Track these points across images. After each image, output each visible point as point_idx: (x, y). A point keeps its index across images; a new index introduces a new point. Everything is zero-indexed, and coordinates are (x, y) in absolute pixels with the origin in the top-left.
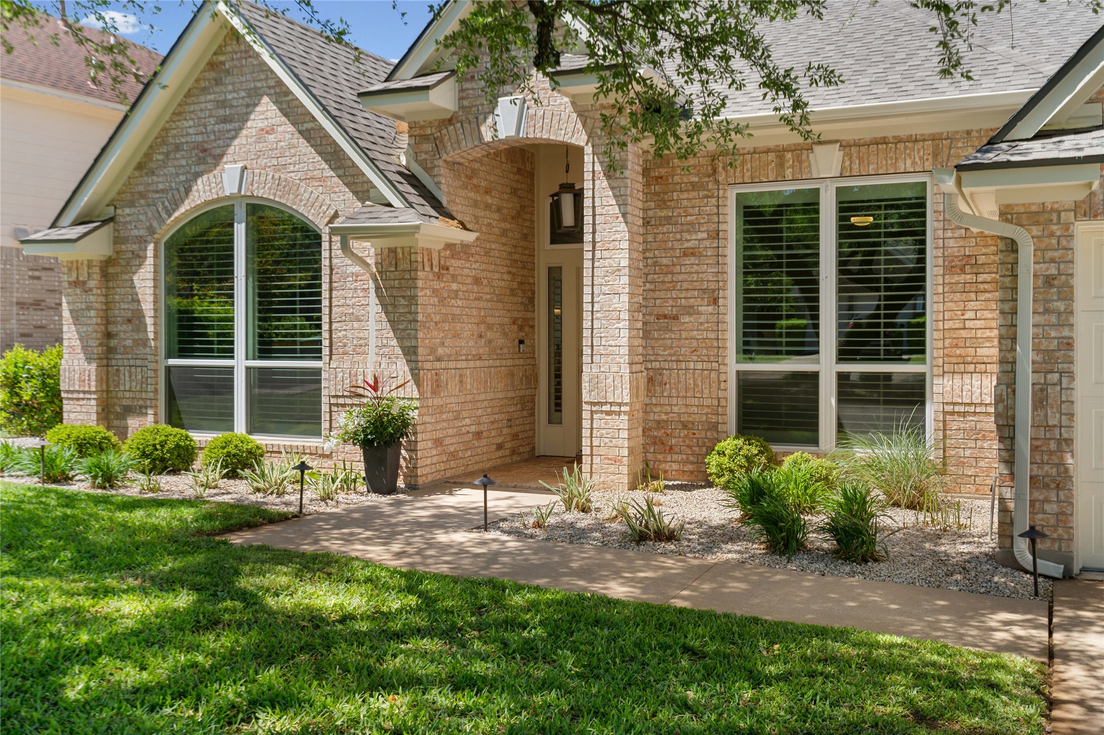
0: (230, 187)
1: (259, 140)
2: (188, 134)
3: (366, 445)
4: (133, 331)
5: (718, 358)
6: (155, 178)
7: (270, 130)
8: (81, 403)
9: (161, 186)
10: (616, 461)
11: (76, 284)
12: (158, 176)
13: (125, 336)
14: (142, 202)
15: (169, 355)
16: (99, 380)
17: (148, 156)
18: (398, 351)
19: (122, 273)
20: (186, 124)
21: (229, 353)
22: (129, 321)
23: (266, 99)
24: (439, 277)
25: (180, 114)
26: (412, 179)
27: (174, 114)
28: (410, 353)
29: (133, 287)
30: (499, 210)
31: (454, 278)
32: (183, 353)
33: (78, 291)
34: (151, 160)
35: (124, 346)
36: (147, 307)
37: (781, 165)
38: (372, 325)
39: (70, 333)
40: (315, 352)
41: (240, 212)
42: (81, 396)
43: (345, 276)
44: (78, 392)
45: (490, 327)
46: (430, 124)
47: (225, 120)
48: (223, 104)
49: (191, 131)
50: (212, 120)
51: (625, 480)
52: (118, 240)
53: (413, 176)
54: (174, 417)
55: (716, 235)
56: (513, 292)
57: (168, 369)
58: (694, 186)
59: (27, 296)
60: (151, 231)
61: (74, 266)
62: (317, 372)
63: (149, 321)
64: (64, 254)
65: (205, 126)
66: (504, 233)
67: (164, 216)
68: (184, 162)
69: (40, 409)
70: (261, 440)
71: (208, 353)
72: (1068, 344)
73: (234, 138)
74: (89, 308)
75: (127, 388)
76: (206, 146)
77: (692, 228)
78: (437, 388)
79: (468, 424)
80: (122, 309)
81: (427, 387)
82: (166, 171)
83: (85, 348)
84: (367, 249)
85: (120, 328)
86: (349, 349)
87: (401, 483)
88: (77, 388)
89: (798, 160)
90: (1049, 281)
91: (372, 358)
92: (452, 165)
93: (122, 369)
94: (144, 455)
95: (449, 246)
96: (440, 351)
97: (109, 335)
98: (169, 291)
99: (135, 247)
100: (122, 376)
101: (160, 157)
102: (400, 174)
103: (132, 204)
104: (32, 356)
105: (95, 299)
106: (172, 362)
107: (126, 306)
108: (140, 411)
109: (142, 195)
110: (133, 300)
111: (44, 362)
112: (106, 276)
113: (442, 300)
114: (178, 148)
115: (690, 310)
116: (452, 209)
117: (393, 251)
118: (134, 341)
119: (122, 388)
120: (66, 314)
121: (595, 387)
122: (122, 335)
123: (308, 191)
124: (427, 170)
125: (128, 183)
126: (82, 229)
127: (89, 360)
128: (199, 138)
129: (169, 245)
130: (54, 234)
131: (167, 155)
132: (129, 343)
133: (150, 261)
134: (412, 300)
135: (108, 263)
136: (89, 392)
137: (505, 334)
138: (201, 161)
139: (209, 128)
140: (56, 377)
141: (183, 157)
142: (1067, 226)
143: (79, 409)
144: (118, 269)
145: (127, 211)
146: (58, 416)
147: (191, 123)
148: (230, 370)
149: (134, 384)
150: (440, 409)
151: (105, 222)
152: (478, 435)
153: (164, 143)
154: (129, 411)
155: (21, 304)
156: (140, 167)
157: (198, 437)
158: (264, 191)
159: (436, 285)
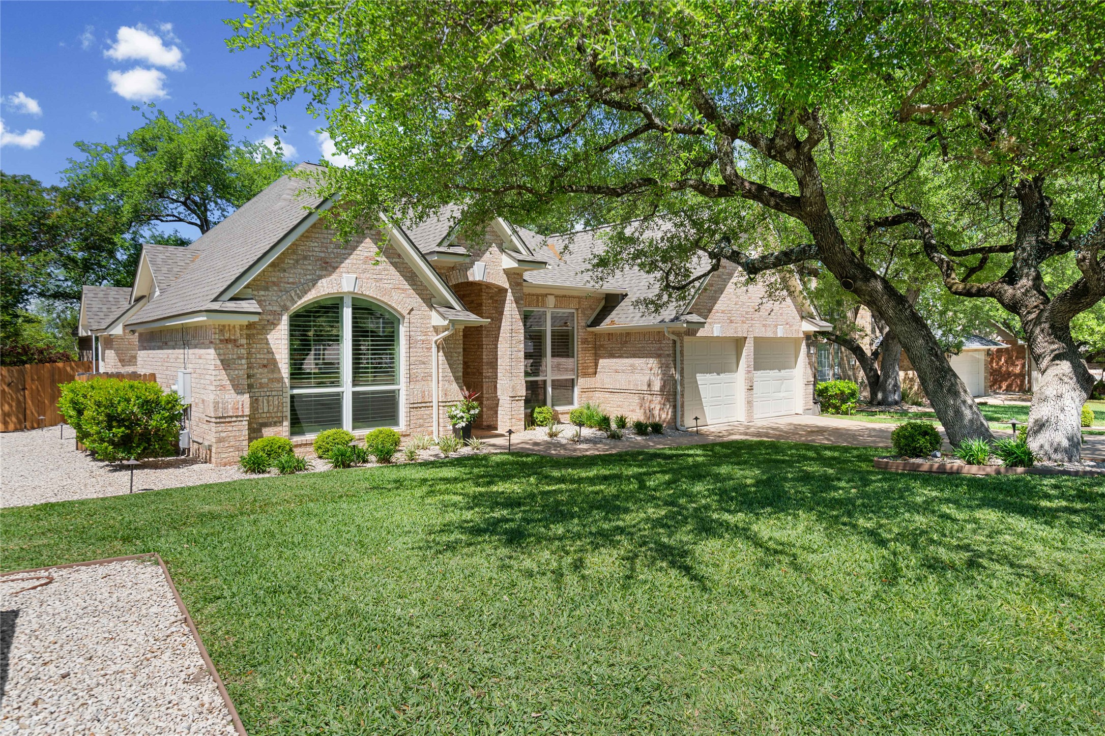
0: (347, 287)
1: (365, 263)
2: (313, 251)
4: (268, 372)
6: (287, 275)
7: (372, 259)
8: (233, 424)
9: (291, 280)
11: (228, 341)
12: (290, 273)
13: (263, 376)
14: (275, 288)
15: (292, 387)
16: (250, 407)
18: (452, 378)
19: (258, 334)
20: (312, 244)
21: (340, 383)
22: (265, 366)
23: (368, 240)
25: (307, 237)
27: (302, 236)
28: (459, 379)
29: (267, 343)
33: (230, 346)
34: (283, 262)
35: (260, 383)
37: (538, 301)
40: (394, 381)
41: (348, 302)
42: (234, 419)
43: (417, 341)
44: (231, 417)
46: (443, 268)
47: (341, 247)
49: (316, 249)
50: (332, 246)
54: (296, 425)
57: (292, 397)
60: (285, 308)
61: (226, 328)
62: (396, 391)
65: (327, 248)
67: (296, 299)
68: (310, 268)
73: (346, 259)
74: (240, 358)
75: (266, 410)
76: (327, 260)
80: (260, 358)
82: (296, 271)
85: (256, 371)
86: (419, 378)
88: (231, 414)
93: (260, 399)
97: (249, 376)
99: (270, 318)
100: (260, 403)
101: (292, 262)
103: (266, 289)
106: (295, 391)
107: (262, 356)
108: (276, 424)
110: (268, 352)
112: (247, 336)
114: (305, 258)
118: (269, 379)
119: (260, 411)
121: (513, 390)
122: (258, 376)
123: (396, 295)
128: (323, 255)
130: (215, 306)
131: (297, 261)
132: (265, 381)
135: (248, 327)
136: (243, 416)
138: (323, 268)
139: (330, 250)
141: (309, 264)
143: (230, 429)
144: (255, 332)
145: (262, 293)
147: (316, 244)
148: (340, 394)
149: (271, 408)
153: (294, 253)
154: (265, 425)
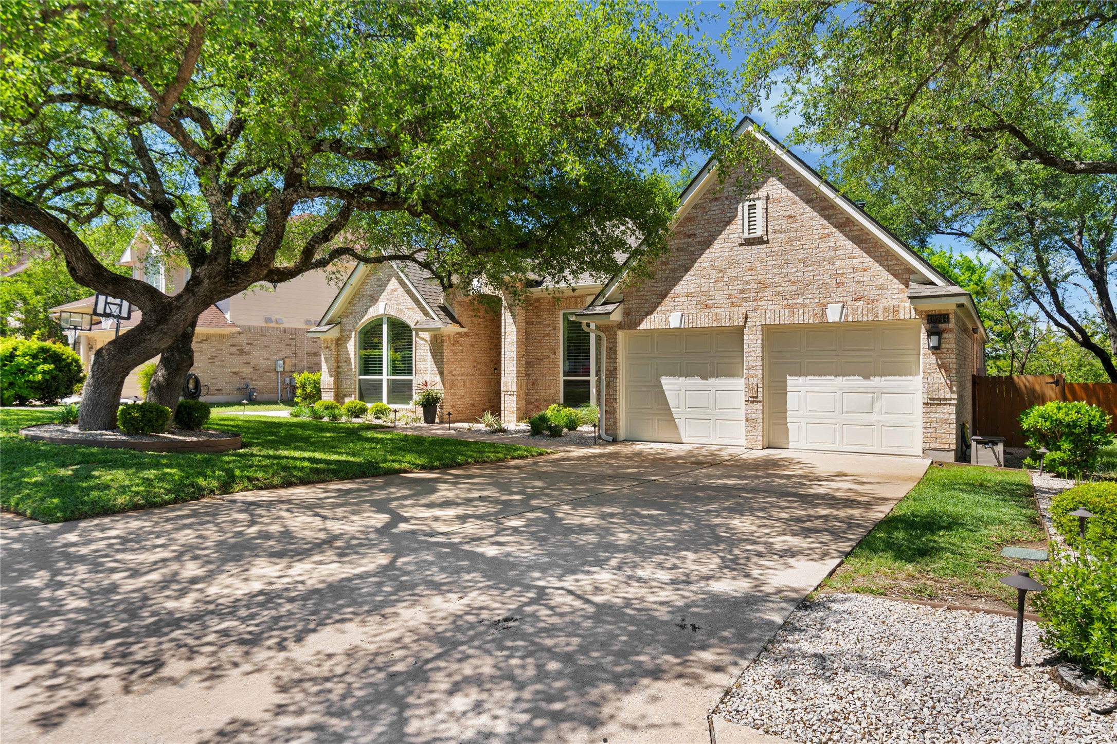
0: (381, 312)
1: (392, 294)
2: (366, 291)
3: (423, 405)
4: (347, 365)
5: (555, 375)
7: (395, 290)
8: (328, 393)
9: (357, 310)
10: (512, 412)
11: (327, 347)
12: (356, 306)
14: (350, 316)
15: (360, 374)
16: (335, 384)
17: (353, 299)
21: (381, 373)
22: (346, 362)
23: (393, 279)
24: (454, 345)
26: (444, 309)
28: (441, 373)
29: (347, 348)
30: (484, 317)
31: (461, 345)
32: (366, 373)
33: (327, 350)
35: (344, 371)
36: (352, 356)
37: (576, 303)
38: (429, 363)
39: (324, 366)
40: (410, 373)
41: (385, 321)
42: (328, 390)
45: (479, 363)
47: (380, 286)
48: (379, 280)
49: (368, 289)
50: (375, 286)
51: (515, 419)
52: (342, 331)
53: (445, 307)
54: (361, 398)
55: (555, 328)
56: (491, 349)
57: (360, 380)
58: (548, 310)
59: (311, 350)
60: (354, 327)
61: (326, 341)
62: (411, 381)
63: (353, 362)
64: (323, 336)
65: (373, 288)
66: (487, 326)
67: (358, 321)
68: (365, 301)
69: (314, 396)
70: (393, 406)
71: (374, 373)
72: (616, 369)
73: (382, 292)
74: (331, 357)
75: (345, 387)
76: (373, 295)
77: (547, 326)
78: (452, 386)
79: (467, 400)
80: (343, 357)
81: (448, 386)
82: (359, 304)
83: (329, 372)
84: (427, 336)
85: (342, 364)
86: (422, 372)
87: (437, 420)
88: (327, 387)
89: (582, 300)
90: (611, 349)
91: (429, 375)
92: (460, 303)
93: (343, 380)
94: (349, 411)
95: (458, 333)
96: (454, 372)
97: (338, 367)
98: (360, 349)
99: (348, 333)
100: (343, 383)
101: (357, 299)
102: (439, 307)
103: (347, 317)
104: (311, 375)
105: (334, 353)
106: (361, 377)
107: (345, 356)
108: (350, 396)
109: (350, 314)
110: (347, 354)
111: (315, 377)
112: (337, 344)
113: (455, 354)
114: (363, 296)
115: (547, 357)
116: (460, 319)
117: (435, 336)
118: (348, 369)
119: (343, 387)
120: (323, 359)
121: (505, 385)
122: (343, 367)
123: (409, 313)
124: (451, 305)
125: (346, 309)
126: (328, 327)
127: (331, 376)
129: (360, 332)
130: (319, 329)
131: (359, 298)
133: (353, 339)
134: (442, 353)
135: (338, 339)
136: (331, 389)
137: (487, 366)
138: (371, 301)
140: (319, 383)
141: (365, 299)
142: (615, 332)
143: (327, 395)
144: (342, 342)
145: (345, 320)
146: (320, 398)
147: (367, 286)
148: (381, 380)
149: (347, 385)
150: (454, 394)
151: (337, 324)
152: (473, 405)
154: (345, 396)
155: (308, 354)
156: (350, 303)
157: (369, 406)
158: (393, 313)
159: (452, 348)
